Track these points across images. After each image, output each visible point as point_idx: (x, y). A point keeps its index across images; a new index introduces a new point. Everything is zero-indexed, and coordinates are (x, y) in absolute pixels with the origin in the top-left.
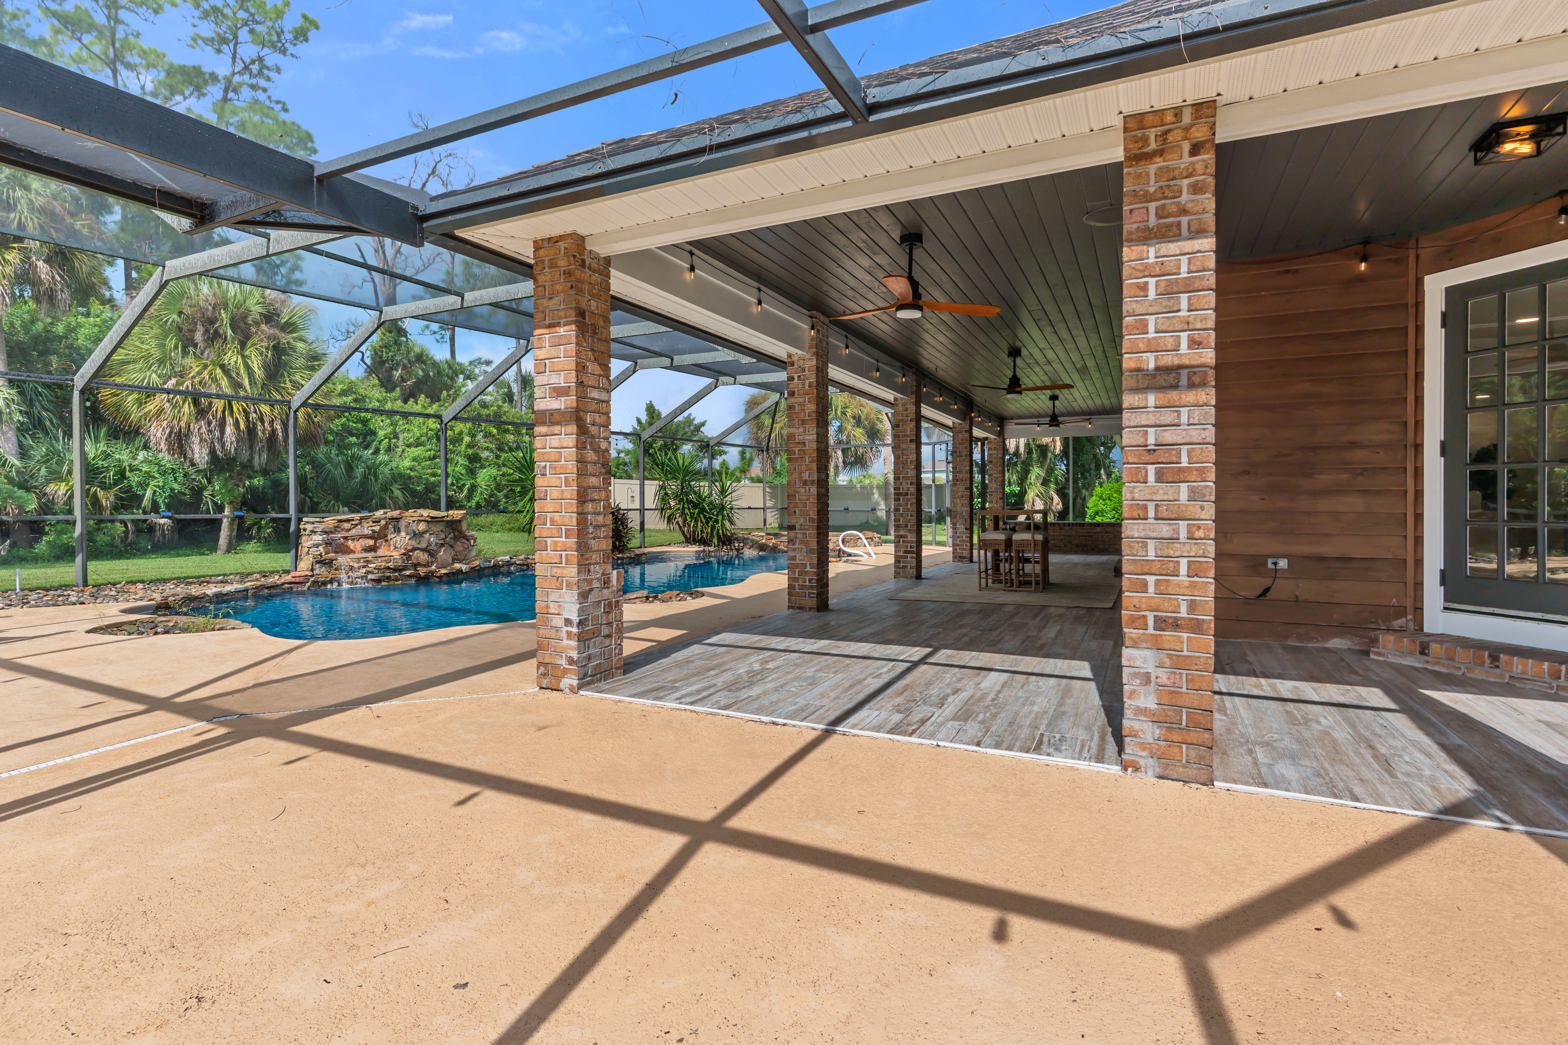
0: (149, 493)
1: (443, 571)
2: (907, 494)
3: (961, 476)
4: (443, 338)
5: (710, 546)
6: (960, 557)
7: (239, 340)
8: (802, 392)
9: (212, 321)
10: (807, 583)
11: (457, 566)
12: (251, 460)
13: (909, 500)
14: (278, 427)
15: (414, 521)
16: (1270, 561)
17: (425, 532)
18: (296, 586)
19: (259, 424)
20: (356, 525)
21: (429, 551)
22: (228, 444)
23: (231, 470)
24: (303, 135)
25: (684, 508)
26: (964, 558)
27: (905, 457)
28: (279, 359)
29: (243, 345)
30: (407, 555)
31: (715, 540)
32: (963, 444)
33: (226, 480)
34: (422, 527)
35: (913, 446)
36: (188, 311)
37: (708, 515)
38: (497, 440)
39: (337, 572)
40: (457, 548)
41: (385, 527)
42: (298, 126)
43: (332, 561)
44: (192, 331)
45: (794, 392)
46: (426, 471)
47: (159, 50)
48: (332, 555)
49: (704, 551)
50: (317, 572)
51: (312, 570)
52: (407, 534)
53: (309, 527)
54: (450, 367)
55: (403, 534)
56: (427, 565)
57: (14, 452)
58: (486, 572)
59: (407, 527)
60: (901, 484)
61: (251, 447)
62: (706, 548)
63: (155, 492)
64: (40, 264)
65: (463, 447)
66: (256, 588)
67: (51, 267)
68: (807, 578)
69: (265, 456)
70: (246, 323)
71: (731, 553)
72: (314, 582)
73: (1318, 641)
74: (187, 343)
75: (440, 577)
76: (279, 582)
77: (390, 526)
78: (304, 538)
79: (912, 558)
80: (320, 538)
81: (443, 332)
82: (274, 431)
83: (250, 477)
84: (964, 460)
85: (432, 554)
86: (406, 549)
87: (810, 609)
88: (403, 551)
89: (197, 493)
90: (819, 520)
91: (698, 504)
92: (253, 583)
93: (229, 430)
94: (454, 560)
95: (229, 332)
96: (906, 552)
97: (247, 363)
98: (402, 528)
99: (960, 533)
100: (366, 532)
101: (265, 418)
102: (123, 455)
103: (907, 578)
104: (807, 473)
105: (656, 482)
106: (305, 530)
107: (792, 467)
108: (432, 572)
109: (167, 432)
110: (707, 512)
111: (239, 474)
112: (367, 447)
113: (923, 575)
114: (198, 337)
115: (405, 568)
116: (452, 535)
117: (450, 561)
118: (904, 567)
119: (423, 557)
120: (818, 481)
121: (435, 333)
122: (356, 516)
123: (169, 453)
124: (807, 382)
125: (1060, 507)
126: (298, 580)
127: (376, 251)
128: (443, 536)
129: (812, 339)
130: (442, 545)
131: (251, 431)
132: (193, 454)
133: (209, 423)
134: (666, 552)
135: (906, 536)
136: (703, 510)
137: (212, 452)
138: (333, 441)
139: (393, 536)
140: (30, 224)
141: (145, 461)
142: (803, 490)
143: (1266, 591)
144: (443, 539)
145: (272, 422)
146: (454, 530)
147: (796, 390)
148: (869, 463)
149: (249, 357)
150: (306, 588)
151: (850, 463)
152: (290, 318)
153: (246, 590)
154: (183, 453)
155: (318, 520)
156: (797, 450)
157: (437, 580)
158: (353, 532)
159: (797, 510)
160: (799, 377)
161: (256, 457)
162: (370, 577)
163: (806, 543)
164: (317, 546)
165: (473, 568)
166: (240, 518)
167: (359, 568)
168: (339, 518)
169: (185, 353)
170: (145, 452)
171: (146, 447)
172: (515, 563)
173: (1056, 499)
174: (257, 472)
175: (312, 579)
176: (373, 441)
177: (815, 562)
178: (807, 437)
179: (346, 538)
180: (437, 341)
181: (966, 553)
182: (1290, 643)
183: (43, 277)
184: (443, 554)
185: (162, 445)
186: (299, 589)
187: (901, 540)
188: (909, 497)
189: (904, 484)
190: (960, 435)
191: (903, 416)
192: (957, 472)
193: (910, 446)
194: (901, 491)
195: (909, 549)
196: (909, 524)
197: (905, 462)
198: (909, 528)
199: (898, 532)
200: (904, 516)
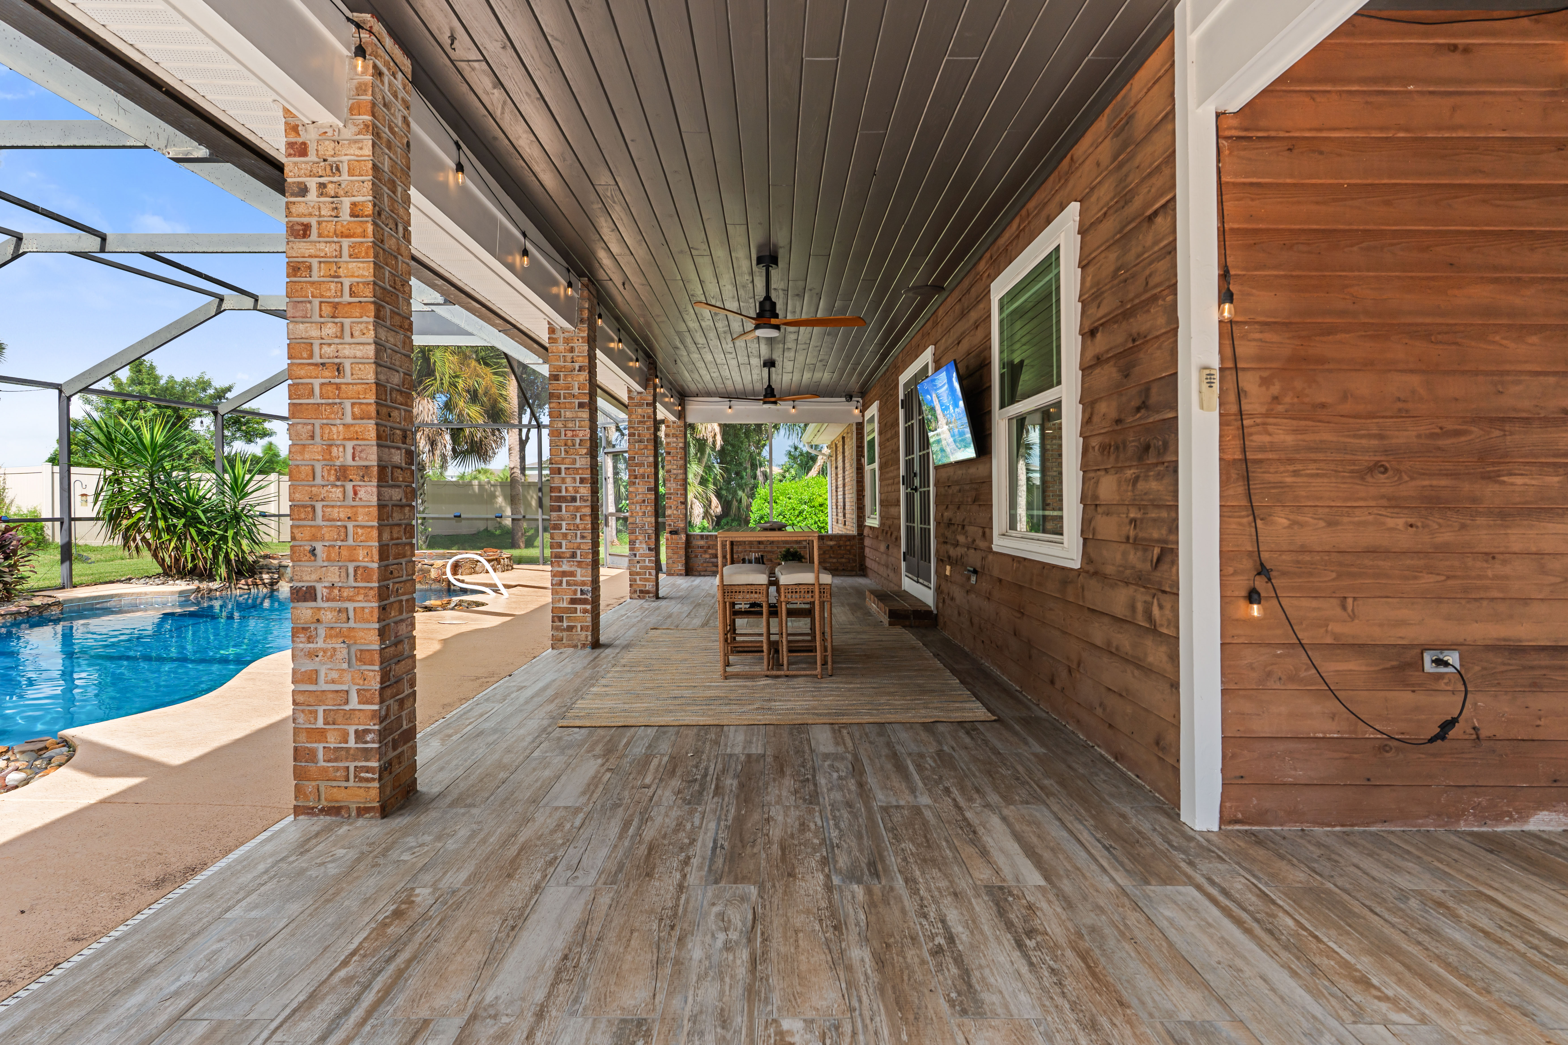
2: (574, 499)
3: (642, 470)
5: (210, 579)
6: (641, 592)
8: (331, 227)
10: (352, 743)
13: (578, 509)
16: (1427, 658)
25: (154, 518)
26: (648, 592)
27: (569, 434)
31: (223, 571)
32: (644, 422)
35: (585, 414)
37: (206, 529)
45: (307, 228)
49: (198, 590)
60: (563, 480)
62: (204, 585)
68: (351, 730)
71: (254, 591)
73: (1513, 820)
79: (585, 611)
84: (646, 447)
87: (361, 812)
90: (386, 573)
91: (186, 510)
96: (573, 601)
99: (642, 555)
103: (575, 646)
104: (349, 445)
105: (98, 471)
107: (304, 431)
110: (202, 523)
113: (603, 639)
118: (570, 628)
120: (382, 469)
124: (346, 202)
125: (719, 510)
129: (360, 89)
134: (112, 596)
135: (572, 574)
136: (196, 520)
142: (337, 493)
143: (1448, 725)
147: (313, 222)
148: (490, 453)
151: (462, 452)
156: (316, 383)
159: (319, 546)
160: (322, 186)
163: (346, 637)
173: (715, 501)
177: (375, 684)
178: (347, 351)
181: (650, 586)
182: (1463, 827)
187: (565, 579)
188: (578, 504)
189: (568, 480)
190: (640, 410)
191: (565, 361)
192: (637, 465)
193: (580, 414)
194: (563, 493)
195: (579, 596)
196: (578, 552)
197: (569, 442)
198: (578, 559)
199: (559, 566)
200: (569, 537)
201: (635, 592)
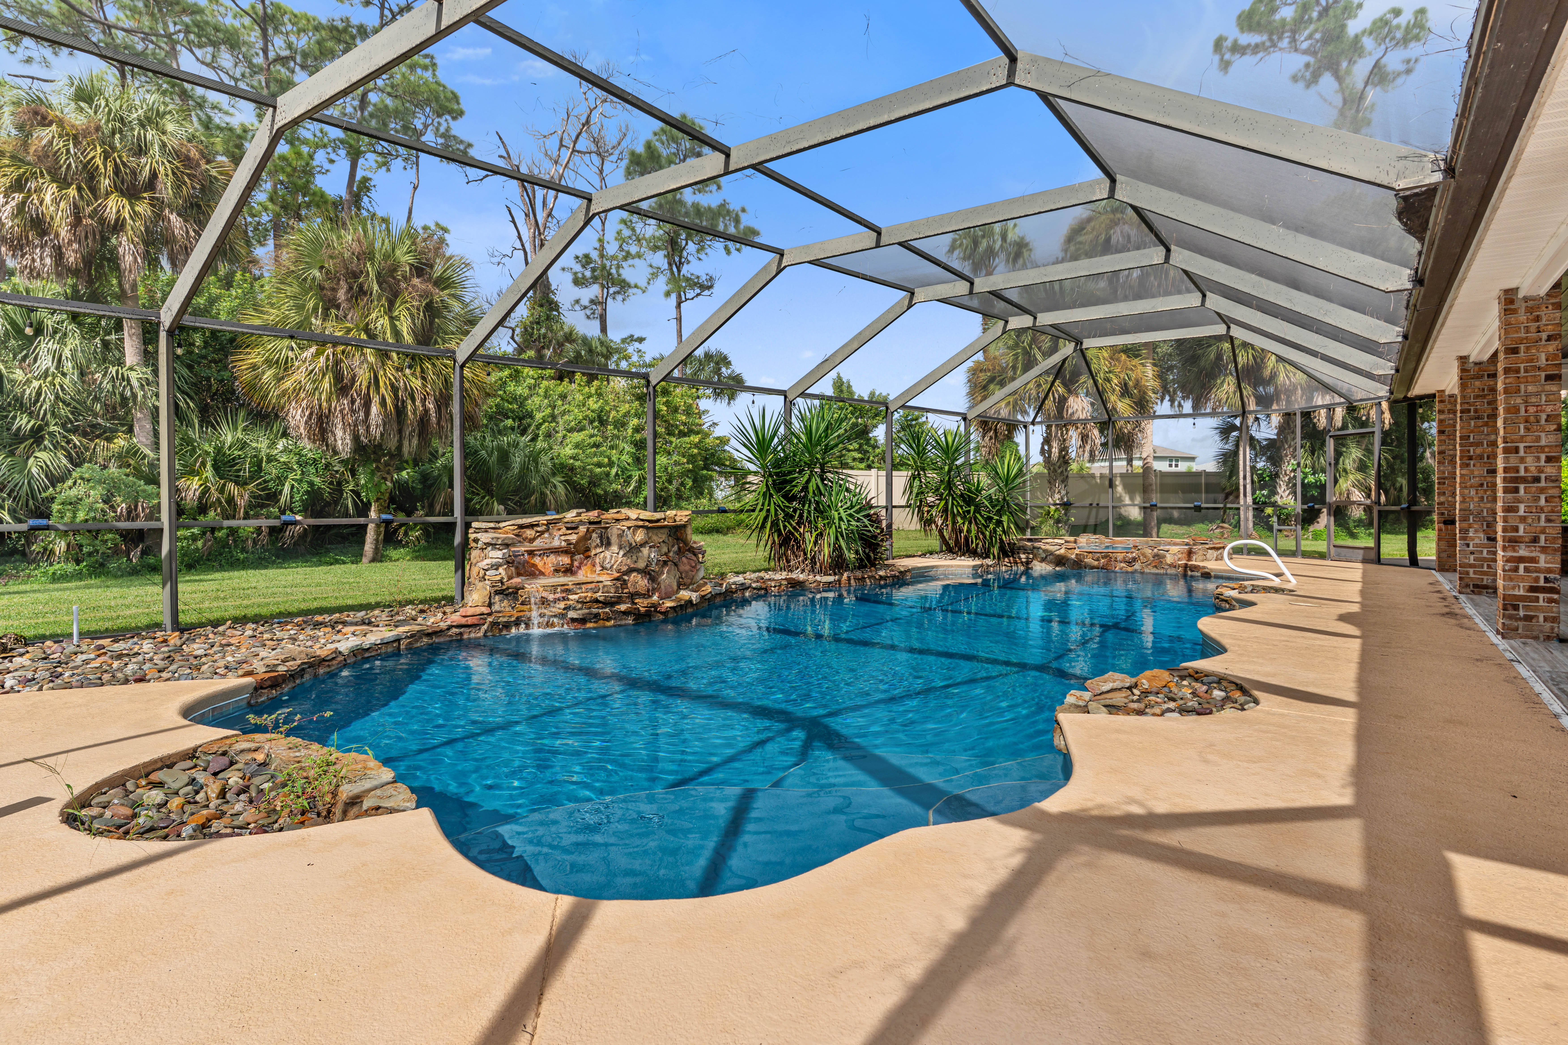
0: (286, 489)
1: (669, 604)
4: (593, 313)
5: (988, 557)
7: (387, 298)
9: (355, 275)
11: (685, 594)
12: (400, 447)
13: (1542, 490)
14: (431, 406)
15: (629, 528)
17: (643, 545)
18: (467, 630)
19: (409, 402)
20: (542, 533)
21: (649, 574)
22: (373, 428)
23: (378, 461)
24: (450, 95)
25: (951, 505)
27: (1532, 409)
28: (432, 323)
29: (391, 303)
30: (620, 581)
31: (995, 550)
33: (373, 473)
34: (640, 536)
35: (1555, 387)
36: (330, 264)
38: (665, 421)
39: (525, 608)
40: (682, 568)
41: (587, 537)
42: (444, 87)
43: (517, 589)
44: (334, 290)
46: (590, 461)
47: (310, 14)
48: (517, 580)
49: (981, 565)
50: (496, 607)
51: (490, 605)
52: (620, 548)
53: (484, 538)
54: (602, 343)
55: (615, 548)
56: (647, 595)
57: (148, 442)
58: (718, 600)
59: (620, 536)
61: (400, 431)
62: (984, 562)
63: (293, 487)
64: (173, 217)
65: (630, 431)
66: (412, 636)
67: (186, 221)
69: (415, 442)
70: (394, 278)
71: (1014, 568)
72: (494, 624)
74: (330, 304)
75: (664, 613)
76: (443, 625)
77: (594, 535)
78: (475, 554)
79: (1551, 601)
80: (499, 554)
81: (594, 307)
82: (426, 411)
83: (400, 469)
85: (653, 578)
86: (618, 571)
88: (617, 575)
89: (338, 487)
92: (406, 628)
93: (375, 409)
94: (681, 585)
95: (376, 287)
97: (396, 326)
98: (614, 539)
100: (556, 543)
101: (416, 396)
102: (261, 443)
103: (1536, 638)
106: (476, 541)
108: (655, 606)
109: (307, 413)
111: (387, 464)
112: (523, 432)
114: (341, 295)
115: (619, 601)
116: (676, 548)
117: (675, 588)
118: (1529, 618)
119: (639, 582)
121: (585, 308)
122: (542, 519)
123: (309, 438)
126: (470, 621)
127: (527, 215)
128: (665, 549)
130: (665, 563)
131: (400, 411)
132: (335, 440)
133: (353, 402)
134: (933, 567)
135: (1533, 560)
136: (980, 508)
137: (356, 438)
138: (486, 426)
139: (599, 550)
140: (162, 169)
141: (285, 450)
144: (666, 554)
145: (424, 400)
146: (678, 539)
149: (397, 318)
150: (481, 634)
152: (445, 271)
153: (398, 640)
154: (324, 439)
155: (492, 525)
157: (661, 617)
158: (538, 543)
161: (406, 443)
162: (572, 614)
164: (496, 567)
165: (703, 596)
166: (388, 523)
167: (555, 601)
168: (520, 521)
169: (326, 317)
170: (284, 440)
171: (285, 434)
172: (750, 587)
174: (407, 462)
175: (490, 619)
176: (530, 425)
179: (531, 553)
180: (588, 317)
183: (176, 232)
184: (667, 577)
185: (302, 428)
186: (473, 635)
187: (1522, 566)
188: (1543, 484)
189: (1529, 460)
190: (1477, 383)
191: (1527, 332)
192: (1472, 444)
193: (1547, 388)
194: (1522, 473)
195: (1542, 583)
196: (1542, 537)
197: (1532, 419)
198: (1542, 543)
199: (1515, 551)
200: (1530, 521)
201: (1467, 586)
